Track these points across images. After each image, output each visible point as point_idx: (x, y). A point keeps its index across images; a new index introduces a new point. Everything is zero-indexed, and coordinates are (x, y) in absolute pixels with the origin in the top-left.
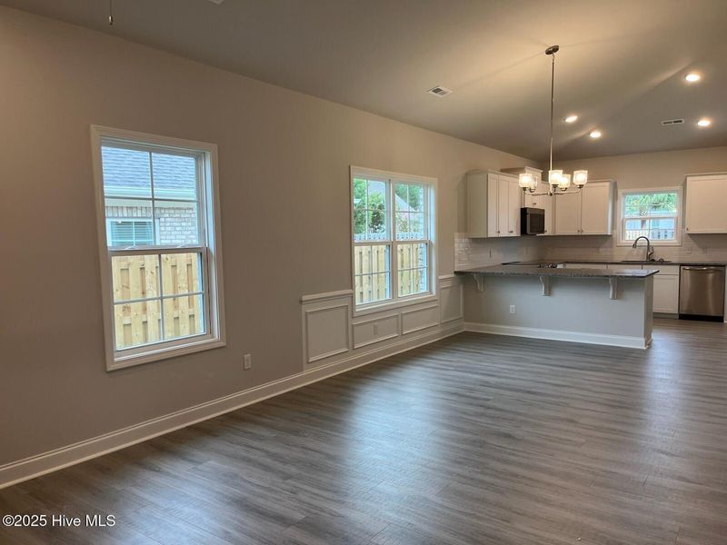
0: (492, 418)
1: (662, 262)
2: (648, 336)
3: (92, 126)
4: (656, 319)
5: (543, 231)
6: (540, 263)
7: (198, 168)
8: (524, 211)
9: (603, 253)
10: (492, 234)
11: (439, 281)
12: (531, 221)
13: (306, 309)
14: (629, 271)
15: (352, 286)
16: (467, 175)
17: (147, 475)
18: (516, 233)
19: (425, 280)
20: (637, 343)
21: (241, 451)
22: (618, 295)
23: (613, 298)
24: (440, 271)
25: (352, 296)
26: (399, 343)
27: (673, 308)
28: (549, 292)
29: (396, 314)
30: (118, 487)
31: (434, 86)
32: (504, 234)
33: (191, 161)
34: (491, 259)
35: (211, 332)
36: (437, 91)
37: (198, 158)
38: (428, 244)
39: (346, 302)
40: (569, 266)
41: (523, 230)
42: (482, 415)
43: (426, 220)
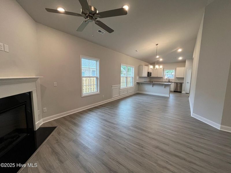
0: (145, 107)
1: (171, 82)
2: (169, 94)
3: (81, 55)
4: (171, 92)
5: (151, 76)
6: (150, 81)
7: (96, 63)
8: (148, 72)
9: (161, 80)
10: (143, 76)
11: (134, 84)
12: (149, 74)
13: (113, 88)
14: (165, 83)
15: (120, 84)
16: (139, 66)
17: (88, 114)
18: (147, 76)
19: (132, 84)
20: (168, 96)
21: (103, 111)
22: (165, 87)
23: (164, 88)
24: (134, 82)
25: (120, 86)
26: (127, 94)
27: (173, 90)
28: (153, 87)
29: (127, 89)
30: (84, 117)
31: (136, 50)
32: (145, 76)
33: (95, 62)
34: (142, 81)
35: (98, 91)
36: (136, 51)
37: (96, 61)
38: (132, 78)
39: (119, 87)
40: (155, 82)
41: (148, 76)
42: (144, 107)
43: (132, 74)
